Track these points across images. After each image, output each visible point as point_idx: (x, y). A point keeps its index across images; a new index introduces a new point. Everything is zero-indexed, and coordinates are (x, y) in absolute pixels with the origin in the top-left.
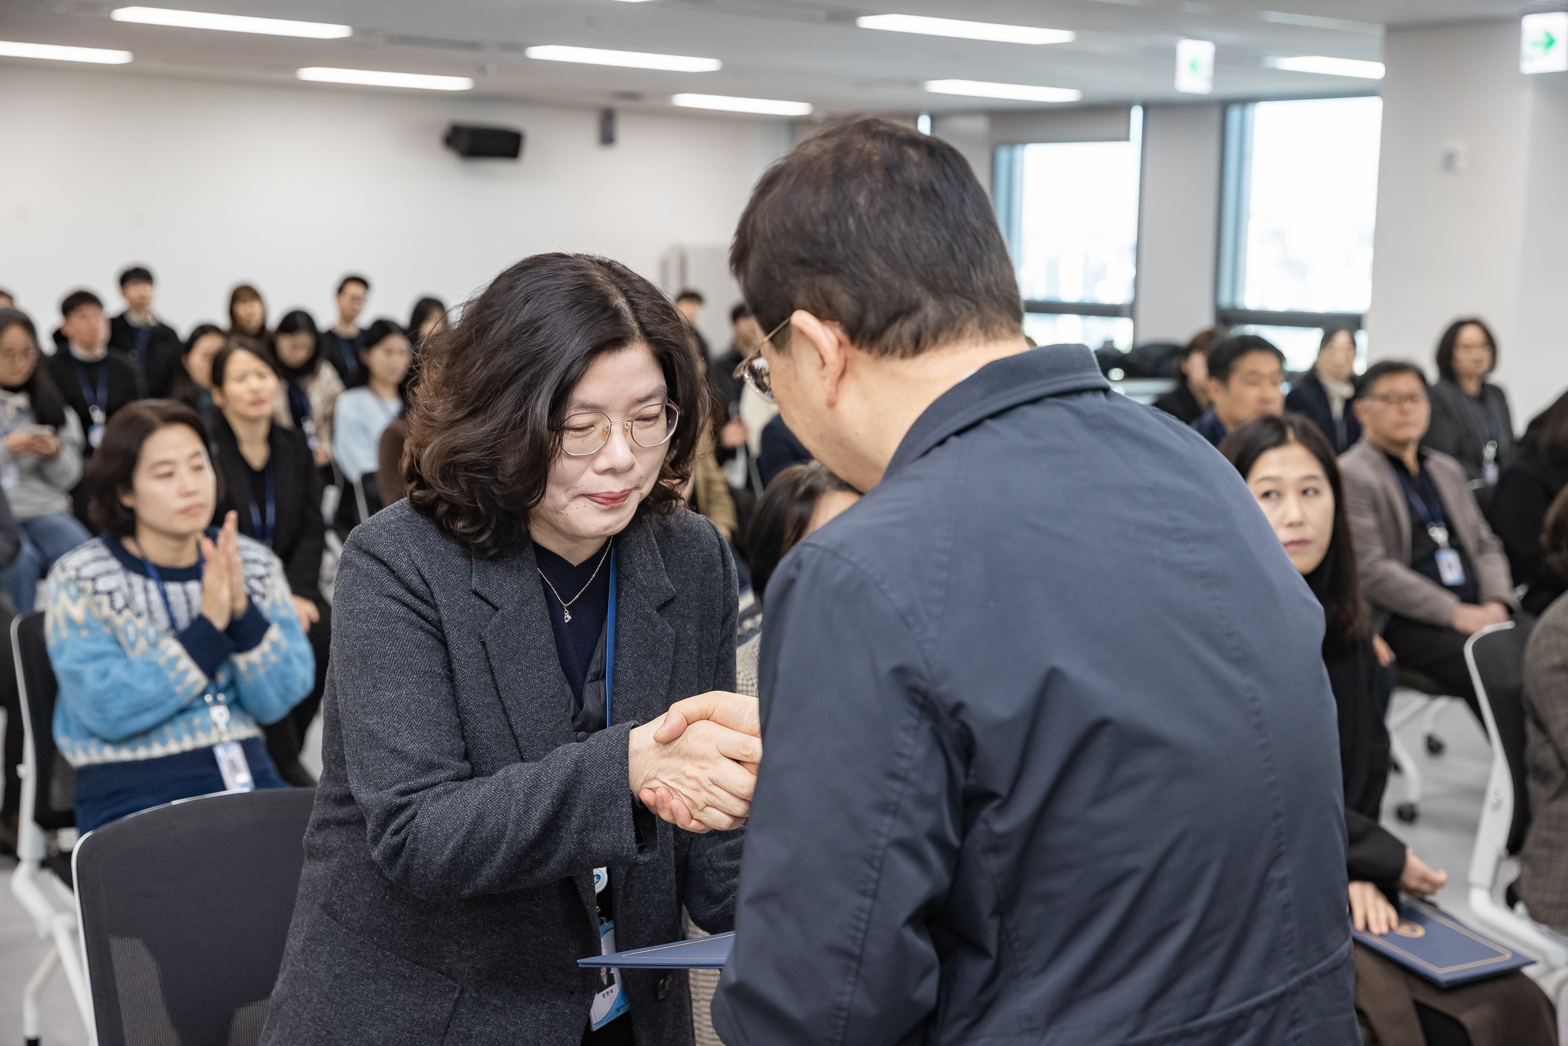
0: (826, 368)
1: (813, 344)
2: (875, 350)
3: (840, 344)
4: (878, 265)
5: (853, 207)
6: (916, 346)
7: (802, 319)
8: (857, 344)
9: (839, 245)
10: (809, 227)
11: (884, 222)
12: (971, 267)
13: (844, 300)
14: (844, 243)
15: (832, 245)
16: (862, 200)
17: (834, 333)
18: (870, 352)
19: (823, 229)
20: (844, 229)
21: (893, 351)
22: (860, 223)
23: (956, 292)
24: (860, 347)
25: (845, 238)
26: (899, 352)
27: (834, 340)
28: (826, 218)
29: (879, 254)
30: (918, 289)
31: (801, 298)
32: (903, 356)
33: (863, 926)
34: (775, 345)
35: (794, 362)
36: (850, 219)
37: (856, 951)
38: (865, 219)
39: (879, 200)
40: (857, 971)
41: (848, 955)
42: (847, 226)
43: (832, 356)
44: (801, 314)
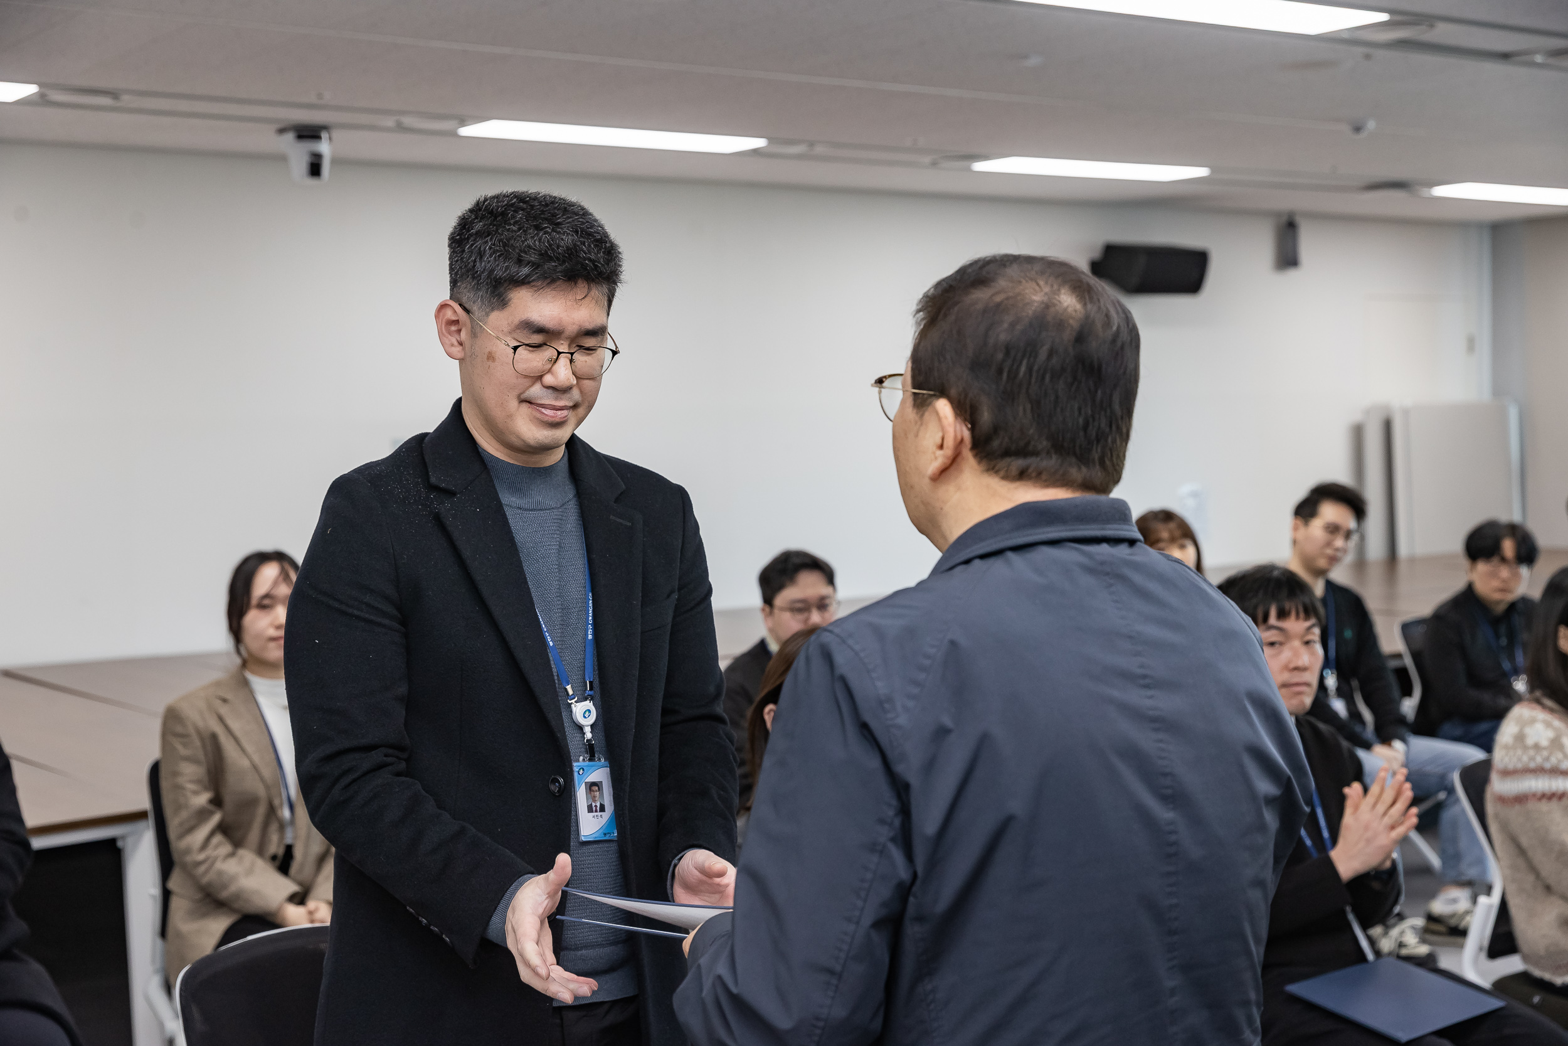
0: (941, 451)
1: (943, 429)
2: (984, 465)
3: (962, 441)
5: (1033, 356)
6: (1022, 475)
7: (942, 407)
8: (975, 452)
13: (986, 417)
14: (1008, 376)
15: (999, 372)
17: (962, 431)
18: (980, 463)
19: (1000, 356)
20: (1015, 367)
21: (998, 472)
22: (1030, 370)
24: (975, 456)
25: (1013, 375)
26: (1003, 473)
27: (959, 438)
28: (1008, 350)
31: (953, 392)
32: (1004, 478)
33: (845, 947)
34: (915, 400)
35: (921, 424)
36: (1025, 362)
37: (838, 968)
38: (1036, 368)
39: (1054, 360)
40: (837, 987)
41: (831, 972)
42: (1019, 367)
43: (949, 449)
44: (945, 404)
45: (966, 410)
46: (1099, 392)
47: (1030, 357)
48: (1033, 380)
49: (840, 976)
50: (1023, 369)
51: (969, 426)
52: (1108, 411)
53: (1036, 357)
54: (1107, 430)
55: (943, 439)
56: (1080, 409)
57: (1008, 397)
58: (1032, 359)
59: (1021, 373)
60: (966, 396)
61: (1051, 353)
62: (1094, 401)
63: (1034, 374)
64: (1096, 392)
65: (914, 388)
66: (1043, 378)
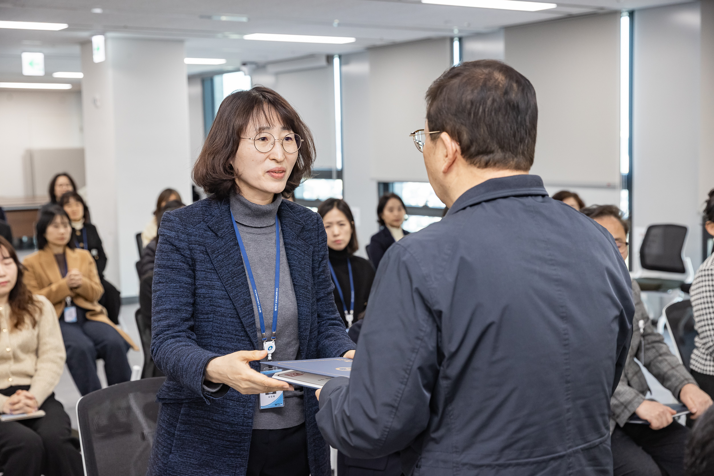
0: (447, 159)
1: (446, 147)
2: (469, 161)
5: (485, 103)
6: (487, 165)
7: (444, 137)
8: (463, 156)
9: (472, 115)
10: (463, 103)
11: (493, 114)
12: (520, 144)
13: (465, 137)
14: (474, 115)
15: (469, 114)
16: (489, 102)
17: (456, 147)
18: (466, 161)
19: (469, 106)
20: (477, 110)
21: (475, 165)
22: (484, 111)
23: (510, 151)
24: (464, 157)
25: (476, 114)
26: (478, 165)
27: (455, 150)
28: (472, 103)
31: (448, 128)
32: (479, 167)
33: (400, 395)
34: (431, 137)
35: (436, 148)
36: (481, 107)
37: (396, 405)
38: (487, 110)
39: (495, 104)
40: (395, 413)
41: (392, 406)
42: (478, 110)
43: (450, 156)
44: (445, 135)
45: (456, 136)
46: (519, 117)
47: (483, 105)
48: (486, 115)
49: (397, 409)
50: (481, 110)
51: (459, 143)
52: (525, 127)
53: (486, 104)
54: (525, 136)
55: (447, 152)
56: (511, 128)
57: (475, 125)
59: (480, 113)
60: (455, 128)
61: (494, 101)
62: (517, 123)
63: (487, 113)
64: (518, 117)
65: (430, 131)
66: (491, 114)
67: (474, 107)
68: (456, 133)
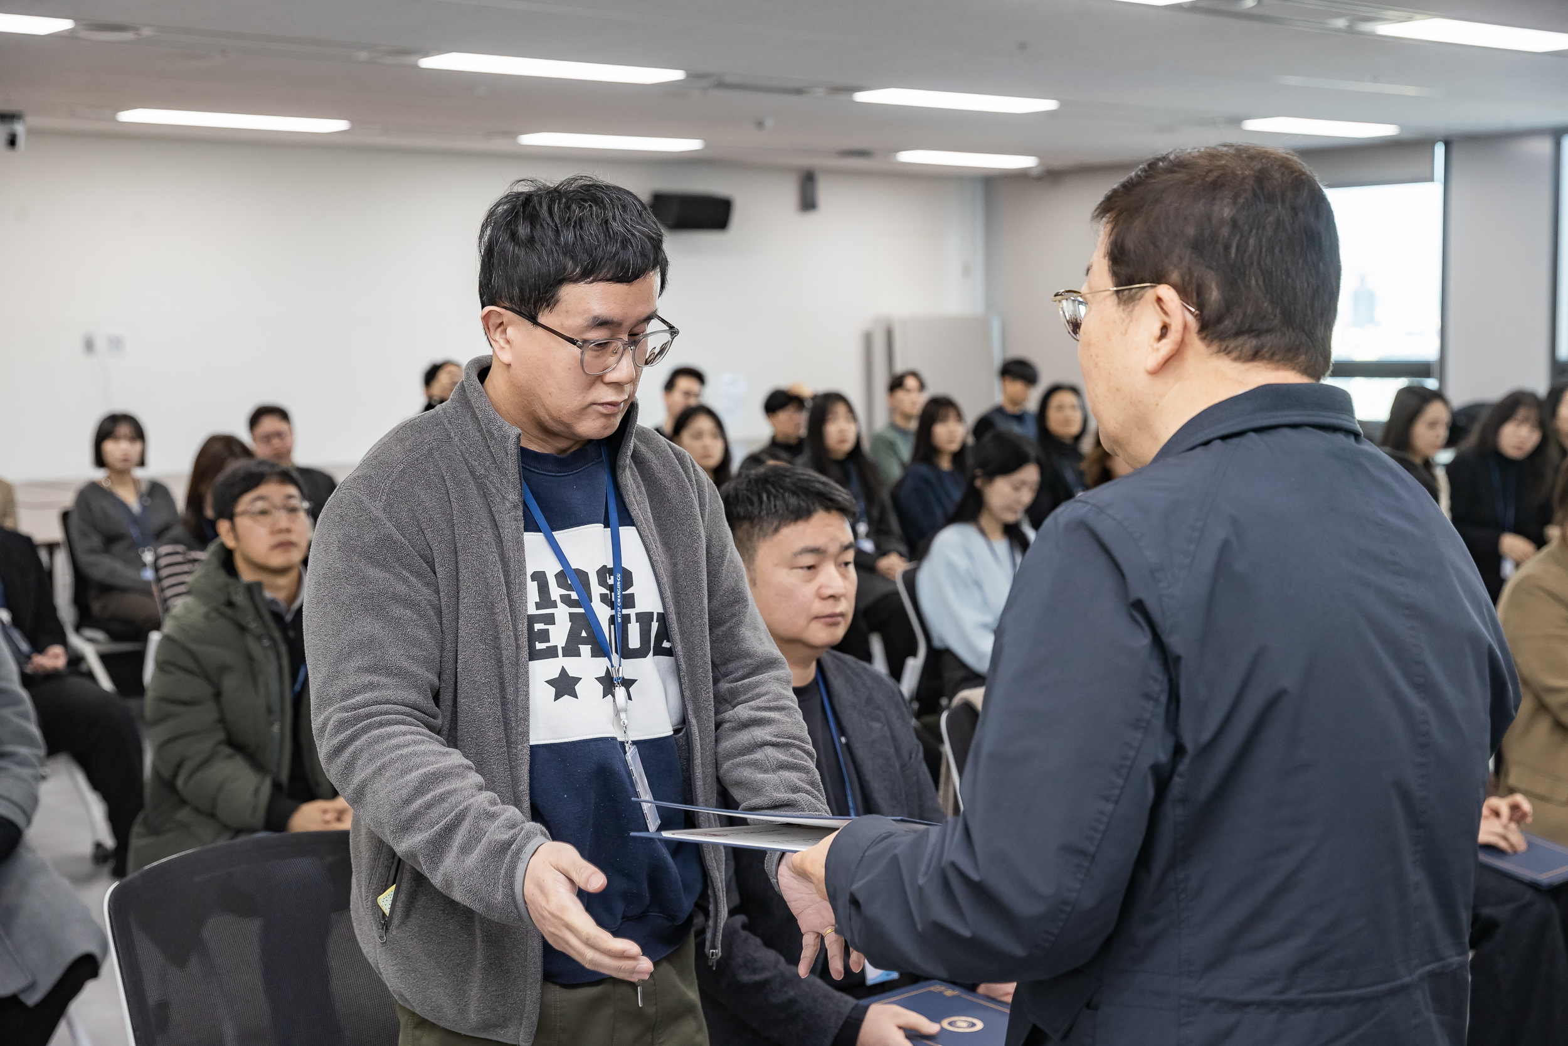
0: (1164, 341)
2: (1215, 347)
3: (1185, 327)
4: (1254, 282)
5: (1261, 226)
6: (1255, 356)
7: (1166, 292)
8: (1203, 336)
9: (1233, 251)
10: (1214, 223)
11: (1277, 251)
13: (1214, 295)
14: (1237, 249)
15: (1227, 248)
16: (1270, 225)
17: (1185, 316)
18: (1208, 346)
19: (1225, 231)
20: (1243, 241)
21: (1229, 354)
22: (1259, 242)
24: (1203, 339)
25: (1241, 248)
26: (1234, 355)
27: (1184, 322)
28: (1234, 223)
29: (1263, 274)
30: (1279, 317)
31: (1175, 276)
32: (1236, 360)
33: (1102, 828)
34: (1119, 297)
36: (1254, 234)
37: (1092, 850)
38: (1264, 240)
40: (1088, 870)
41: (1083, 853)
42: (1247, 242)
43: (1174, 335)
44: (1169, 289)
45: (1191, 293)
47: (1258, 229)
48: (1264, 251)
50: (1253, 240)
51: (1196, 311)
53: (1264, 228)
57: (1239, 271)
58: (1260, 231)
59: (1251, 248)
60: (1191, 276)
63: (1264, 247)
65: (1117, 286)
66: (1273, 250)
67: (1238, 237)
68: (1194, 286)
